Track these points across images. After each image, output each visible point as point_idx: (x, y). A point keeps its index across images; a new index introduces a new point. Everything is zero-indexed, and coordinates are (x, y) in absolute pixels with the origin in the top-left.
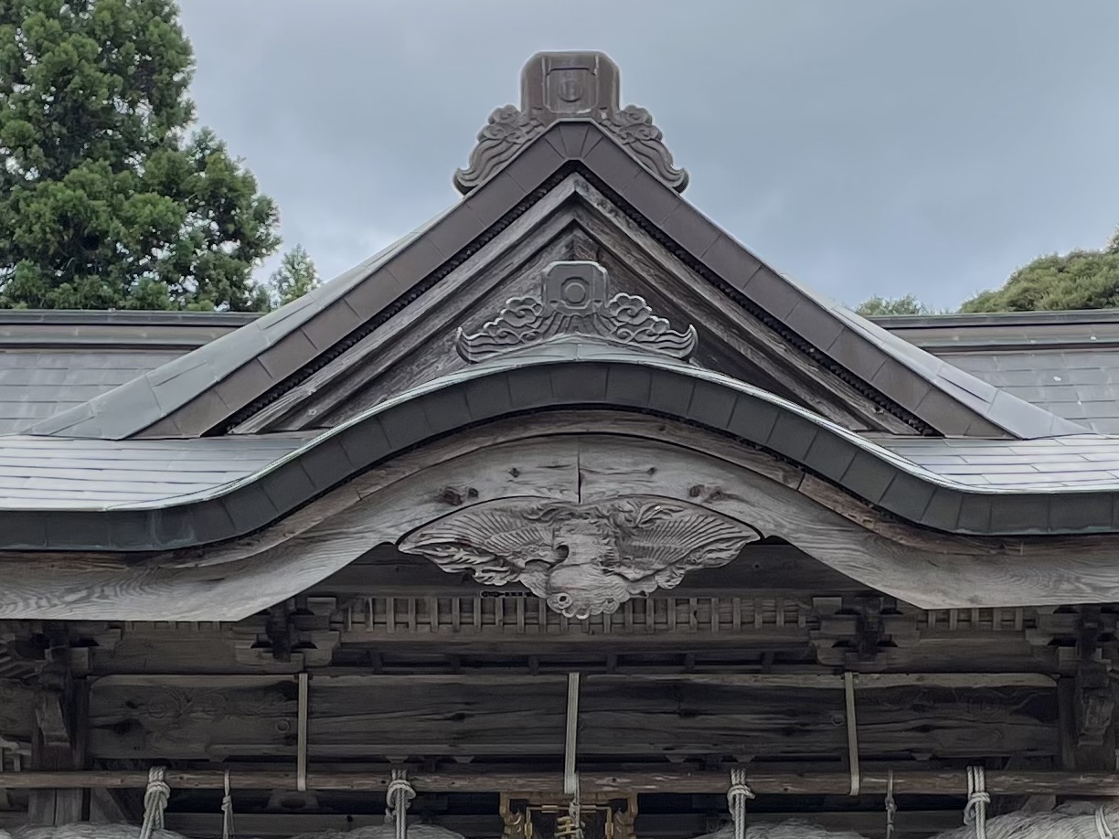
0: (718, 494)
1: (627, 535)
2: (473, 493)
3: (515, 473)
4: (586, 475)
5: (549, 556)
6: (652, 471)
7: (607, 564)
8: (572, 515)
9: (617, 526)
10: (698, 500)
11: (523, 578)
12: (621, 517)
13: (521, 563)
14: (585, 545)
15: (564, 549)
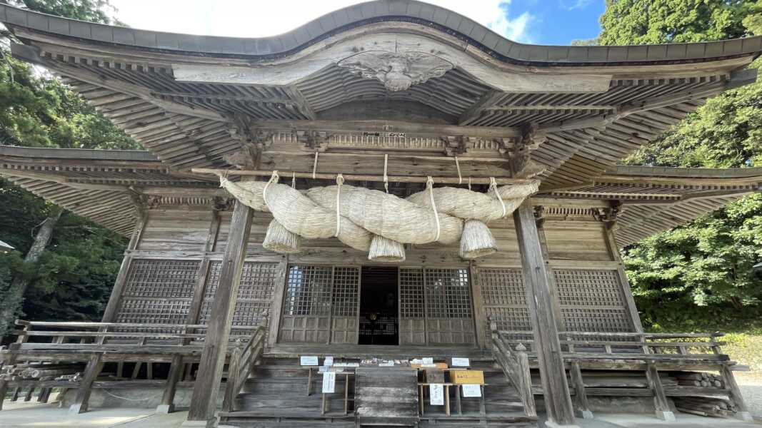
0: (440, 53)
1: (411, 63)
2: (362, 49)
3: (376, 43)
4: (399, 46)
5: (386, 69)
6: (419, 45)
7: (404, 72)
8: (394, 57)
9: (408, 60)
10: (433, 54)
11: (378, 76)
12: (409, 58)
13: (377, 71)
14: (397, 66)
15: (391, 67)
